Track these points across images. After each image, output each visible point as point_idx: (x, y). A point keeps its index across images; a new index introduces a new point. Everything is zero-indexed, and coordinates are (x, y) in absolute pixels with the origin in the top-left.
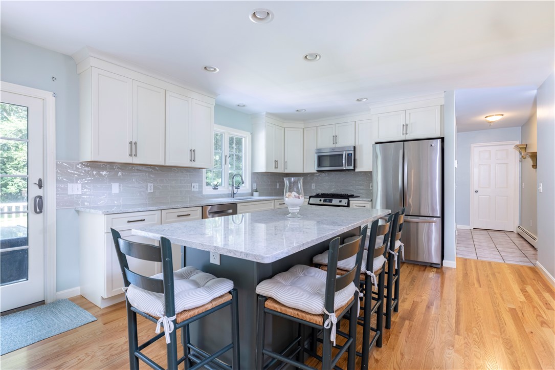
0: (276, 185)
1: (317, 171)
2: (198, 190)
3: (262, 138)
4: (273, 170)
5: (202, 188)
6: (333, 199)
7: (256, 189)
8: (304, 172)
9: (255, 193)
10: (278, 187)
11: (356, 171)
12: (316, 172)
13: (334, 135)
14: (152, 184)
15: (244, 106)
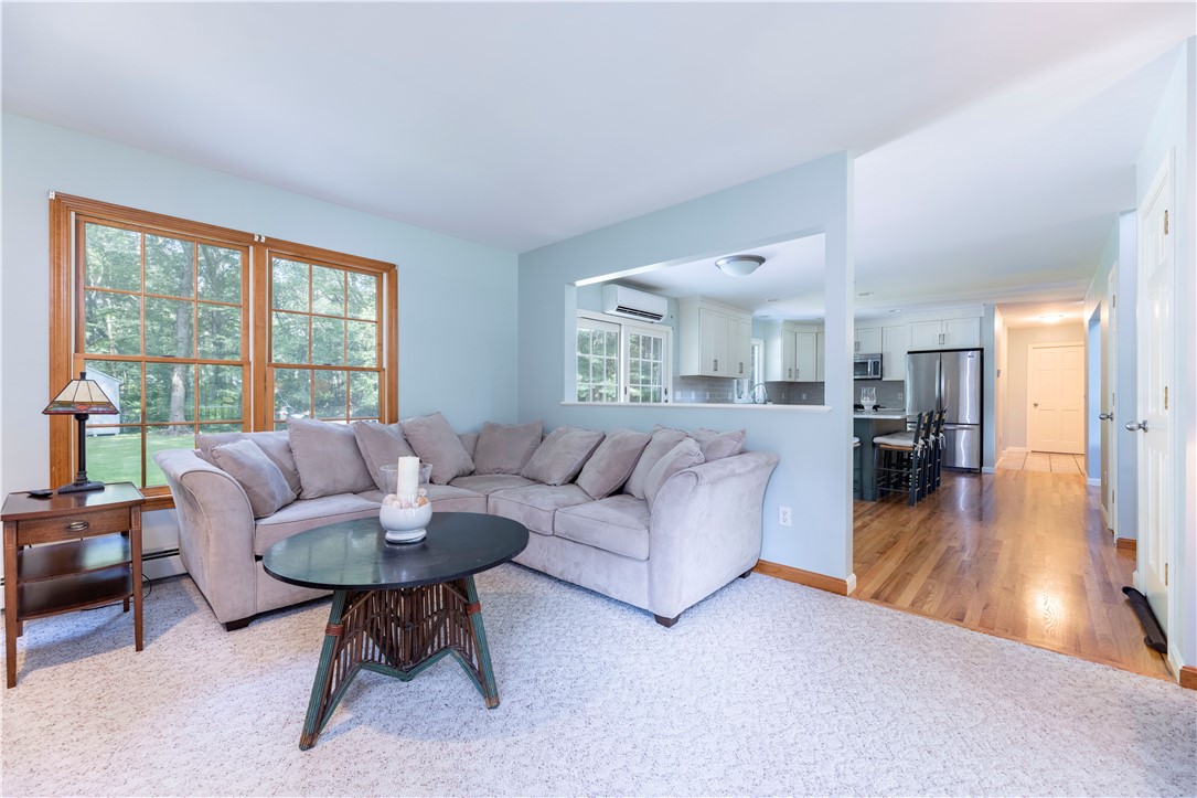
7: (769, 399)
11: (884, 380)
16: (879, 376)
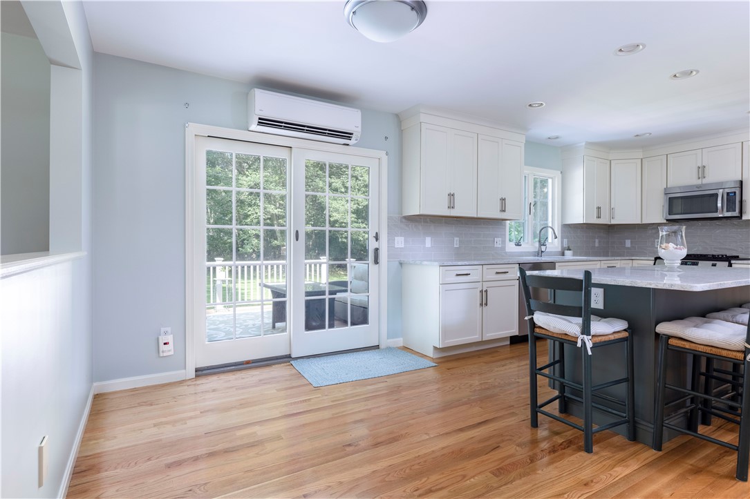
0: (595, 241)
1: (667, 220)
2: (500, 246)
3: (578, 178)
4: (595, 221)
5: (505, 244)
6: (700, 262)
7: (569, 247)
8: (643, 223)
9: (567, 252)
10: (597, 245)
11: (743, 218)
12: (665, 221)
13: (700, 165)
14: (458, 239)
15: (557, 138)
16: (736, 213)
